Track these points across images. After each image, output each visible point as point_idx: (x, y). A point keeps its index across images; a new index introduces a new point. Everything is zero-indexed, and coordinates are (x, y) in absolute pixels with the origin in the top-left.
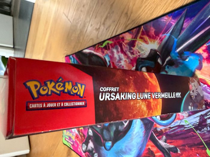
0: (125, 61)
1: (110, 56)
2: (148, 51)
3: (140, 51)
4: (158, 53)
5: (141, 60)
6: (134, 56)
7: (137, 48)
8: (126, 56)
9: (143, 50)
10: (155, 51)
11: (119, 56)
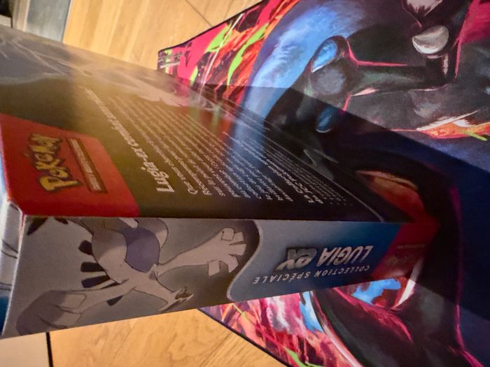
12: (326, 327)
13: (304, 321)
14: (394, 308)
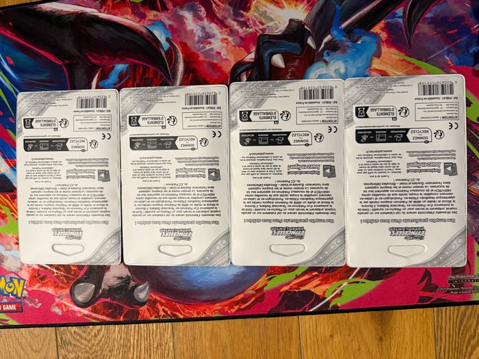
0: (224, 40)
1: (171, 26)
2: (285, 23)
3: (263, 21)
4: (306, 27)
5: (269, 38)
6: (251, 30)
7: (256, 14)
8: (224, 30)
9: (272, 20)
10: (300, 24)
11: (203, 28)
12: (144, 31)
13: (164, 25)
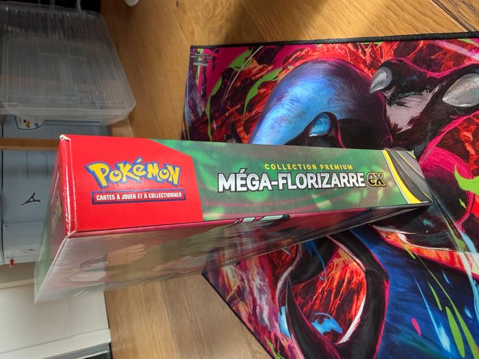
13: (280, 326)
14: (336, 344)
